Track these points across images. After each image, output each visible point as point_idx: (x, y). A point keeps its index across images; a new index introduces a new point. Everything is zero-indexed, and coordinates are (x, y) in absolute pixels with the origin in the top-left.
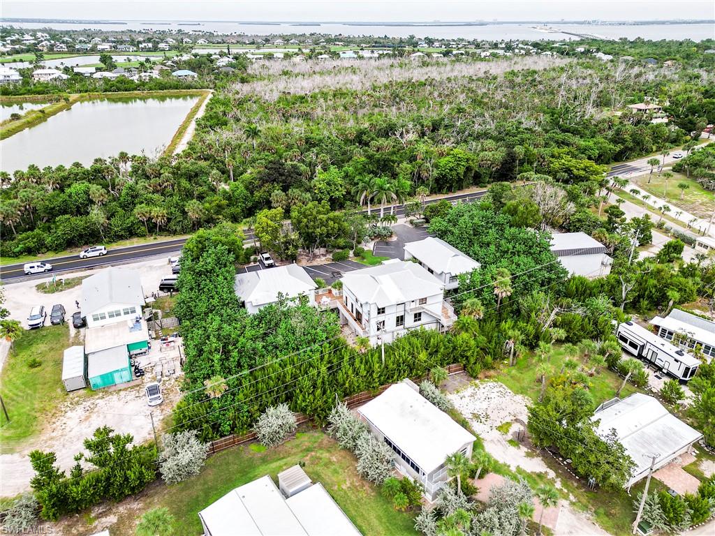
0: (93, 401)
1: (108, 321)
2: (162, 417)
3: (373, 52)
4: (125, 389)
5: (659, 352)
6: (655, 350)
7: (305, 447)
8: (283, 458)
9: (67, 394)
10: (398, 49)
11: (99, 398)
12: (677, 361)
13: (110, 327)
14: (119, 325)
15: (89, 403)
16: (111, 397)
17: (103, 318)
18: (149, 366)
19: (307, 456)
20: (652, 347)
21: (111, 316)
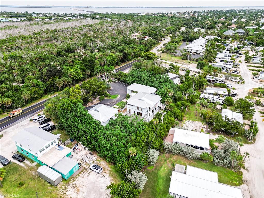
0: (72, 184)
1: (46, 150)
2: (108, 175)
3: (18, 19)
4: (80, 173)
5: (214, 99)
6: (213, 98)
7: (163, 160)
8: (162, 166)
9: (56, 187)
10: (29, 17)
11: (73, 182)
12: (220, 99)
13: (48, 153)
14: (51, 151)
15: (71, 185)
16: (77, 179)
17: (44, 150)
18: (79, 161)
19: (167, 162)
20: (212, 98)
21: (47, 148)
